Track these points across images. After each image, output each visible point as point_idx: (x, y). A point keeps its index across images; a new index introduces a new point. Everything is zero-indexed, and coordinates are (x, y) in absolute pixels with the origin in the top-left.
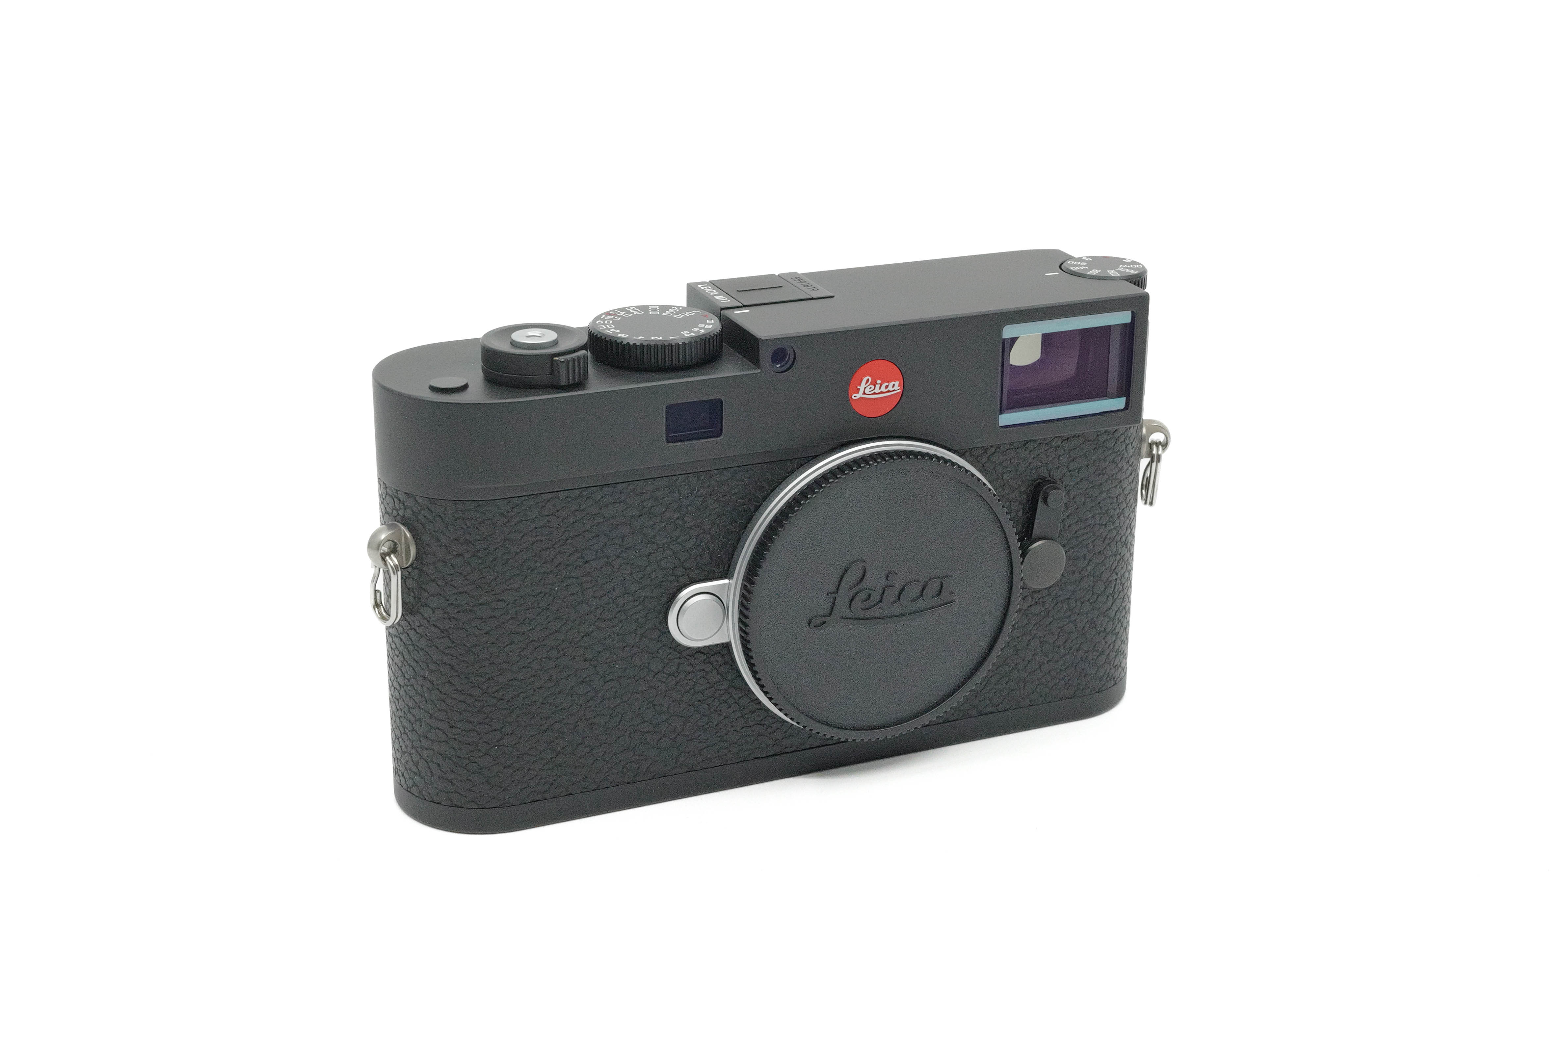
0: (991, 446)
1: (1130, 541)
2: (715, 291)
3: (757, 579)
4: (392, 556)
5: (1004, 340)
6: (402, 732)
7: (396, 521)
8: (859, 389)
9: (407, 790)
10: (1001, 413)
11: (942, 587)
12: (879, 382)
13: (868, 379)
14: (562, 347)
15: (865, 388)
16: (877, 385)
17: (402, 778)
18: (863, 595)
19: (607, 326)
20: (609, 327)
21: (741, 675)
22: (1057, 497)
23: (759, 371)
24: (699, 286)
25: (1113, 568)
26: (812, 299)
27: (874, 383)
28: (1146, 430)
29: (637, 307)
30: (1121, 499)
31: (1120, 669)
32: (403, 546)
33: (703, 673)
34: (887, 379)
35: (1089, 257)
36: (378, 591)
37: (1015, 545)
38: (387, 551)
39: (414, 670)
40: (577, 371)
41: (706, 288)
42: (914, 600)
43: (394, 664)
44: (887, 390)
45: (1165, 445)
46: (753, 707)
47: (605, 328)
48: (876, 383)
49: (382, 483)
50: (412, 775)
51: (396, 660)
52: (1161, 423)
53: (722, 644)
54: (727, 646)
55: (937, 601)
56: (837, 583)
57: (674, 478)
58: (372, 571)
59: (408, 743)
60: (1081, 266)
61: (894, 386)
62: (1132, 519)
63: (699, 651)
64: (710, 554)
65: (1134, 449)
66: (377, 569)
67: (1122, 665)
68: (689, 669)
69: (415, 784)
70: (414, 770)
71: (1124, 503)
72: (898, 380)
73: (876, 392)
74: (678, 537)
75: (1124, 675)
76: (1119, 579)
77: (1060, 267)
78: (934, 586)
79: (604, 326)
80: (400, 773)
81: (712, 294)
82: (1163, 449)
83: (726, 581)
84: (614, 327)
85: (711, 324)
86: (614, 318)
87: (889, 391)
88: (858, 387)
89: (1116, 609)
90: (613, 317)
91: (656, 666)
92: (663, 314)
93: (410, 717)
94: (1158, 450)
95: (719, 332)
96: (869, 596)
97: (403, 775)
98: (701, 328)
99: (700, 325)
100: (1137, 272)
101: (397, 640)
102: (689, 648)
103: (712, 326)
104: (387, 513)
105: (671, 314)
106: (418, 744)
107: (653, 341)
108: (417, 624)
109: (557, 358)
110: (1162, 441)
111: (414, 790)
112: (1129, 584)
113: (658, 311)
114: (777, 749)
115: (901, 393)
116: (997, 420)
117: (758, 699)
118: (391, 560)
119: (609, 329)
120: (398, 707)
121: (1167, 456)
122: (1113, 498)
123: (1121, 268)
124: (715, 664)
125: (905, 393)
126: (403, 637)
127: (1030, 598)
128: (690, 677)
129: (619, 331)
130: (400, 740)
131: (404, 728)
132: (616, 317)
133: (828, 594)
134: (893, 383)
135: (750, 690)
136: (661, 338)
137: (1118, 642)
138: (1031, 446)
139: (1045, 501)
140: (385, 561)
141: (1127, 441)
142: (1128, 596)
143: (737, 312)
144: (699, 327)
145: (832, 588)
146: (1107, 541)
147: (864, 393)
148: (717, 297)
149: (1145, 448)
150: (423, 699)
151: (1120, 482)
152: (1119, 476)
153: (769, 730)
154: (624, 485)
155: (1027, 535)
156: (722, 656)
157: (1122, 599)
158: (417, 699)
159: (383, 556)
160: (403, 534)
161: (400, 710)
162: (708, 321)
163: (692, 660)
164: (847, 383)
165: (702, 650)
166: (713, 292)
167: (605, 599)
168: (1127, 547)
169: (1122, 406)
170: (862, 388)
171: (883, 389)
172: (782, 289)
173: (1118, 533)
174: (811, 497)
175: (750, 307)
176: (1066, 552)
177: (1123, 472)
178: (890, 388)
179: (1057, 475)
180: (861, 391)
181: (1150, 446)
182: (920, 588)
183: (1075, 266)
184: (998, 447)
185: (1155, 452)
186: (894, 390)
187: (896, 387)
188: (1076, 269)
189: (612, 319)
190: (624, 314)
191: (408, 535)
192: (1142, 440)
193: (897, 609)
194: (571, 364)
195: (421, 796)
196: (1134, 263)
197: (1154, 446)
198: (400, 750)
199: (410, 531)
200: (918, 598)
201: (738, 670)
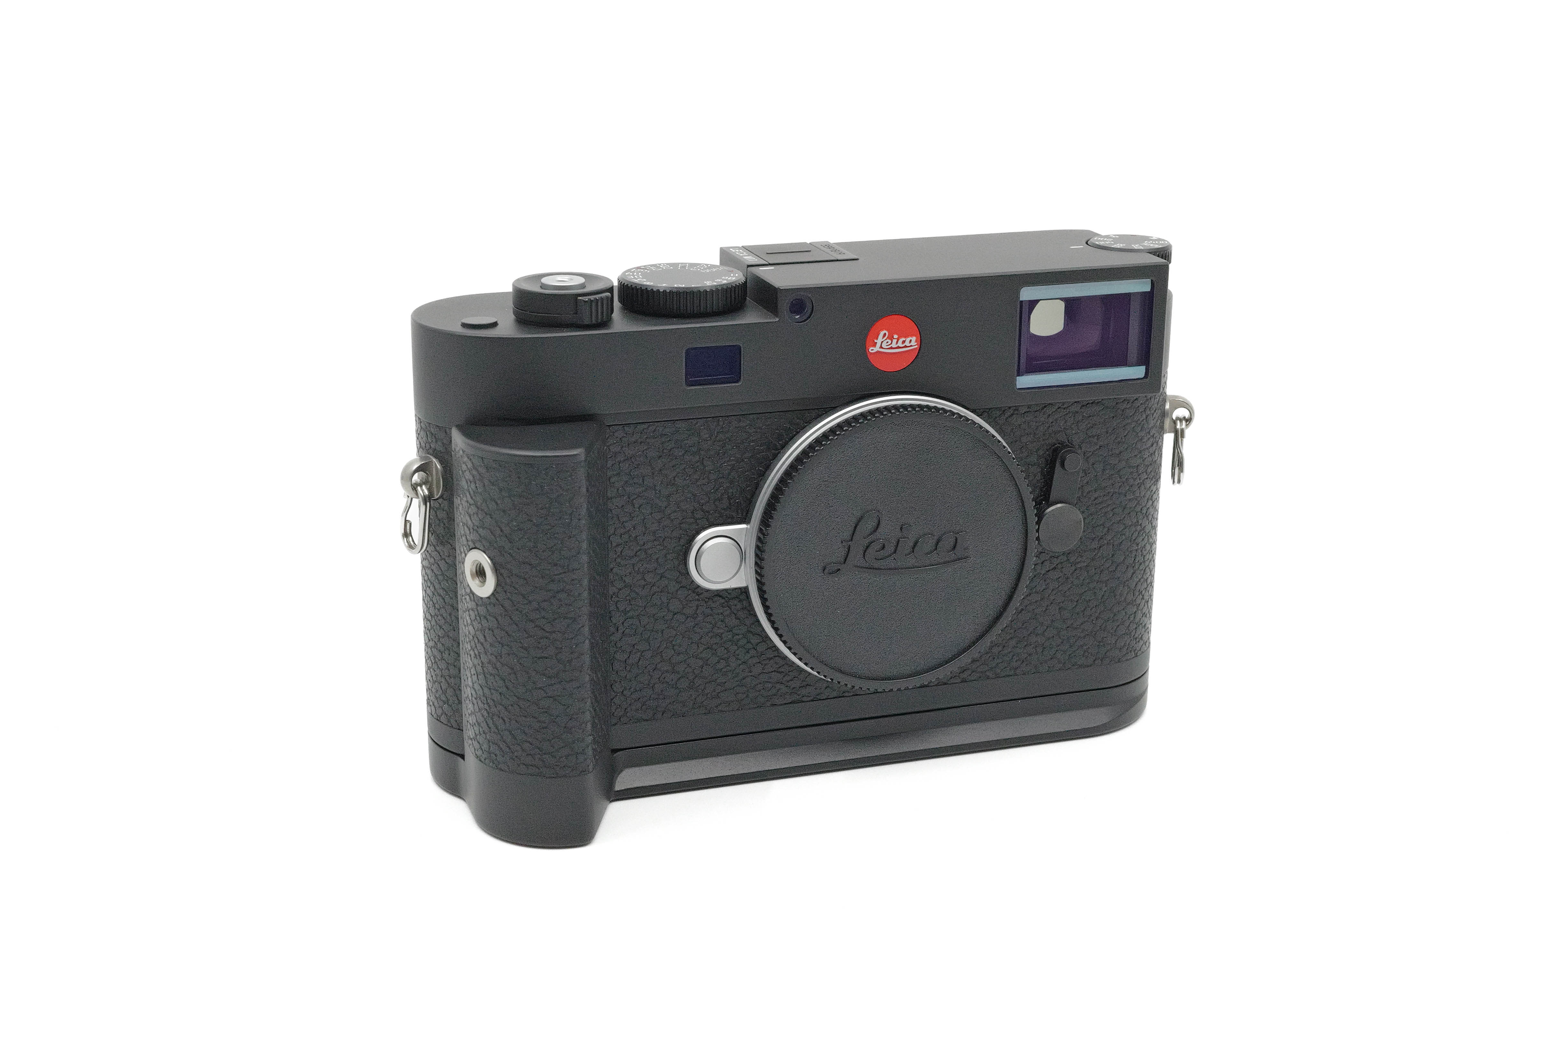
0: (1010, 408)
1: (1151, 514)
2: (745, 253)
3: (773, 523)
4: (424, 487)
5: (1022, 302)
6: (433, 661)
7: (428, 454)
8: (876, 343)
9: (437, 719)
10: (1019, 375)
11: (956, 542)
12: (896, 336)
13: (885, 333)
14: (588, 289)
15: (882, 342)
16: (894, 340)
17: (433, 708)
18: (876, 546)
20: (637, 277)
21: (758, 621)
22: (1074, 462)
23: (777, 320)
24: (731, 249)
25: (1134, 538)
26: (838, 260)
27: (891, 338)
28: (1170, 405)
29: (667, 264)
30: (1141, 469)
31: (1141, 643)
32: (435, 478)
33: (721, 617)
34: (904, 334)
35: (1117, 235)
36: (409, 521)
37: (1030, 505)
38: (419, 482)
39: (443, 599)
40: (600, 311)
41: (737, 251)
42: (928, 554)
43: (427, 595)
44: (904, 345)
45: (1189, 421)
46: (770, 654)
47: (633, 277)
48: (893, 337)
49: (417, 419)
50: (441, 703)
51: (429, 591)
52: (1186, 400)
53: (740, 588)
54: (745, 591)
55: (952, 556)
56: (851, 532)
57: (694, 422)
58: (404, 501)
59: (438, 672)
60: (1107, 241)
61: (911, 341)
62: (1154, 491)
63: (719, 594)
64: (729, 498)
65: (1155, 420)
66: (410, 498)
67: (1145, 638)
68: (709, 611)
69: (444, 713)
70: (444, 699)
71: (1145, 474)
72: (915, 336)
73: (893, 347)
74: (697, 480)
75: (1146, 649)
76: (1139, 551)
77: (1087, 243)
78: (948, 542)
80: (431, 703)
82: (1187, 425)
83: (743, 526)
84: (642, 277)
85: (736, 277)
86: (644, 271)
87: (906, 347)
88: (875, 341)
89: (1136, 580)
91: (675, 605)
92: (692, 269)
93: (439, 645)
94: (1181, 425)
95: (741, 283)
96: (883, 547)
97: (434, 705)
98: (724, 280)
99: (726, 277)
100: (1161, 246)
101: (429, 572)
102: (708, 591)
104: (421, 447)
105: (701, 270)
106: (446, 673)
107: (676, 288)
108: (446, 554)
109: (580, 298)
110: (1187, 417)
111: (443, 719)
112: (1150, 557)
114: (795, 697)
115: (918, 349)
116: (1014, 382)
117: (775, 646)
118: (423, 490)
119: (636, 279)
120: (430, 638)
121: (1190, 432)
122: (1133, 467)
123: (1146, 243)
124: (733, 607)
125: (922, 350)
126: (434, 567)
127: (1047, 564)
128: (709, 619)
129: (646, 280)
130: (431, 670)
131: (435, 657)
132: (646, 271)
133: (842, 542)
134: (910, 338)
135: (767, 637)
136: (684, 286)
137: (1139, 615)
138: (1049, 411)
139: (1063, 465)
140: (416, 491)
141: (1148, 412)
142: (1149, 568)
143: (761, 268)
144: (722, 279)
145: (847, 535)
146: (1127, 511)
147: (881, 347)
148: (745, 257)
149: (1167, 423)
150: (451, 627)
151: (1140, 452)
152: (1139, 446)
153: (787, 678)
154: (645, 426)
155: (1044, 499)
156: (740, 601)
157: (1142, 572)
158: (445, 627)
159: (415, 486)
160: (434, 466)
161: (431, 640)
162: (732, 275)
163: (710, 603)
164: (864, 336)
165: (721, 594)
166: (743, 254)
167: (626, 537)
168: (1148, 519)
169: (1142, 375)
170: (879, 341)
171: (900, 344)
172: (811, 253)
173: (1138, 503)
174: (826, 444)
175: (775, 266)
176: (1084, 519)
177: (1144, 442)
178: (907, 343)
179: (1076, 441)
180: (878, 345)
181: (1175, 422)
182: (935, 541)
183: (1101, 241)
184: (1017, 409)
185: (1178, 427)
186: (911, 346)
187: (913, 343)
188: (1102, 243)
189: (642, 272)
191: (439, 467)
192: (1164, 414)
193: (911, 561)
194: (594, 305)
195: (449, 724)
196: (1159, 240)
197: (1178, 421)
198: (431, 680)
199: (441, 462)
200: (931, 552)
201: (755, 616)
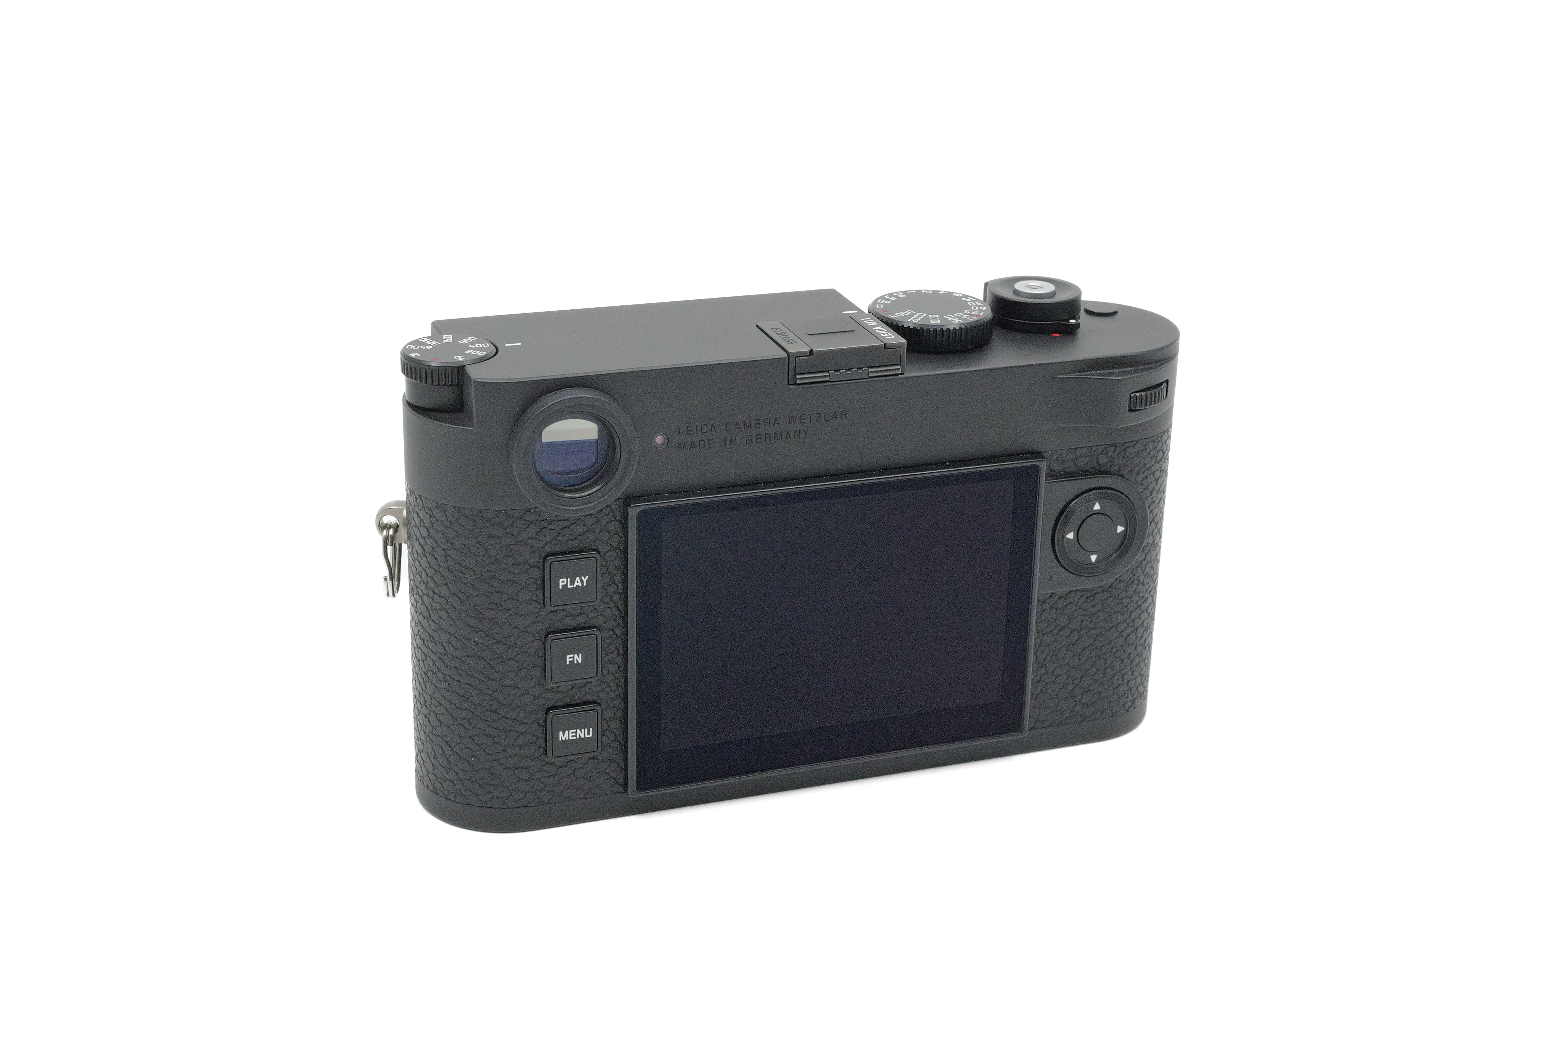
2: (877, 331)
19: (975, 305)
20: (973, 303)
41: (886, 335)
47: (976, 303)
79: (978, 304)
81: (880, 328)
84: (968, 303)
86: (971, 312)
90: (973, 313)
92: (925, 315)
99: (889, 302)
103: (878, 302)
105: (917, 314)
113: (931, 318)
129: (963, 299)
132: (969, 312)
144: (890, 300)
148: (875, 323)
162: (882, 306)
166: (879, 330)
189: (973, 311)
190: (962, 316)
